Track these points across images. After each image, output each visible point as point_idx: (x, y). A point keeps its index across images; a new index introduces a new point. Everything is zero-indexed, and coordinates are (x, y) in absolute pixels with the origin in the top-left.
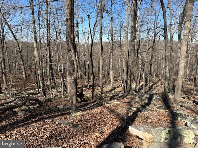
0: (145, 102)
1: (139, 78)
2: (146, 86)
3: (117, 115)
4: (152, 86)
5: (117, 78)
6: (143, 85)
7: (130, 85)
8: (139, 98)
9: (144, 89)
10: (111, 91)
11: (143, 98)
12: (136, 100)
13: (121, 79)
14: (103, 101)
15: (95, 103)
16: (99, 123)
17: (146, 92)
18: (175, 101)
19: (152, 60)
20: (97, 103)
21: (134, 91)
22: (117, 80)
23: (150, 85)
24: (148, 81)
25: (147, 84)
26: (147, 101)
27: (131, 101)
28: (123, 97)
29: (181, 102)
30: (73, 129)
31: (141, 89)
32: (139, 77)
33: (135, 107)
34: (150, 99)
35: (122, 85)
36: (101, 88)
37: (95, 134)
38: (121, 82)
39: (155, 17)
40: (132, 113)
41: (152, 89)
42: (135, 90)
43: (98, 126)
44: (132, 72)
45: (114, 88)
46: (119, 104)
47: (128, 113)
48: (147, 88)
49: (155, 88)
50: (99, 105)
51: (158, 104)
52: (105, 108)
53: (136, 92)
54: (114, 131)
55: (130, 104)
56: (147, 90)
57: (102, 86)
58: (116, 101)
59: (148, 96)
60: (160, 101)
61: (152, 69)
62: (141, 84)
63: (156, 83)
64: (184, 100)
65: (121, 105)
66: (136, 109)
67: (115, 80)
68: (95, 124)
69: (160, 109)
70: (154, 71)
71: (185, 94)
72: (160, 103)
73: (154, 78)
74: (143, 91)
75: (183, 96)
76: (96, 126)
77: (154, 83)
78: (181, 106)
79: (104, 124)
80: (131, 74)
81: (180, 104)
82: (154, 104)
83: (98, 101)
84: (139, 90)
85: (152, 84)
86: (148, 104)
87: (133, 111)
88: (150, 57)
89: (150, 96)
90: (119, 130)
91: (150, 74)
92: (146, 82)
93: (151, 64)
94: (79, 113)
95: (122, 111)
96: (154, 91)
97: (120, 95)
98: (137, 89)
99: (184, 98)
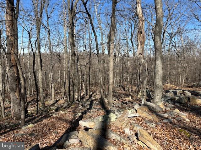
0: (87, 107)
1: (80, 89)
2: (87, 95)
3: (66, 121)
4: (92, 95)
5: (59, 91)
6: (84, 95)
7: (73, 95)
8: (82, 105)
9: (85, 98)
10: (53, 104)
11: (86, 105)
12: (80, 108)
13: (63, 91)
14: (49, 113)
15: (42, 116)
16: (52, 129)
17: (87, 101)
18: (109, 104)
19: (90, 71)
20: (44, 116)
21: (76, 101)
22: (58, 93)
23: (90, 94)
24: (88, 91)
25: (87, 93)
26: (88, 107)
27: (75, 109)
28: (68, 107)
29: (113, 104)
30: (31, 137)
31: (82, 98)
32: (80, 87)
33: (80, 113)
34: (91, 105)
35: (64, 97)
36: (42, 103)
37: (52, 135)
38: (63, 94)
39: (89, 34)
40: (78, 117)
41: (92, 97)
42: (78, 100)
43: (52, 131)
44: (74, 83)
45: (56, 101)
46: (66, 113)
47: (74, 117)
48: (88, 96)
49: (94, 96)
50: (46, 117)
51: (98, 107)
52: (54, 118)
53: (79, 101)
54: (67, 130)
55: (74, 112)
56: (88, 99)
57: (43, 101)
58: (61, 111)
59: (89, 103)
60: (99, 105)
61: (91, 79)
62: (82, 94)
63: (95, 92)
64: (115, 102)
65: (67, 114)
66: (81, 114)
67: (56, 93)
68: (49, 130)
69: (99, 110)
70: (92, 81)
71: (117, 98)
72: (99, 106)
73: (93, 88)
74: (84, 100)
75: (114, 99)
76: (51, 130)
77: (93, 92)
78: (113, 106)
79: (57, 128)
80: (74, 85)
81: (113, 105)
82: (94, 108)
83: (44, 114)
84: (81, 99)
85: (92, 93)
86: (89, 109)
87: (79, 116)
88: (88, 68)
89: (91, 103)
90: (70, 129)
91: (89, 84)
92: (87, 91)
93: (89, 75)
94: (30, 126)
95: (70, 117)
96: (93, 99)
97: (64, 106)
98: (79, 98)
99: (115, 100)
